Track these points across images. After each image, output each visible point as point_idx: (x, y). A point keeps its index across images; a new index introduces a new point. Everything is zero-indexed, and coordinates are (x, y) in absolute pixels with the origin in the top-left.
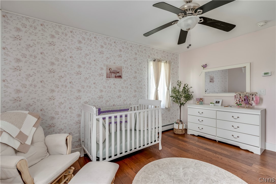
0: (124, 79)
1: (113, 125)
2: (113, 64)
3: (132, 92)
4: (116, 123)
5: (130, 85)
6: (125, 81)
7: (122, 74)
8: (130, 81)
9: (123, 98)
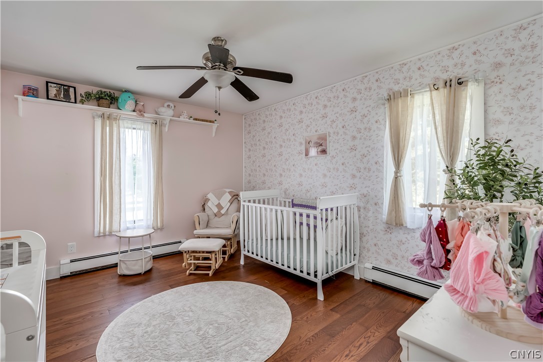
0: (331, 155)
1: (305, 227)
2: (315, 132)
3: (347, 178)
4: (308, 225)
5: (343, 164)
6: (333, 157)
7: (326, 146)
8: (343, 157)
9: (329, 189)
